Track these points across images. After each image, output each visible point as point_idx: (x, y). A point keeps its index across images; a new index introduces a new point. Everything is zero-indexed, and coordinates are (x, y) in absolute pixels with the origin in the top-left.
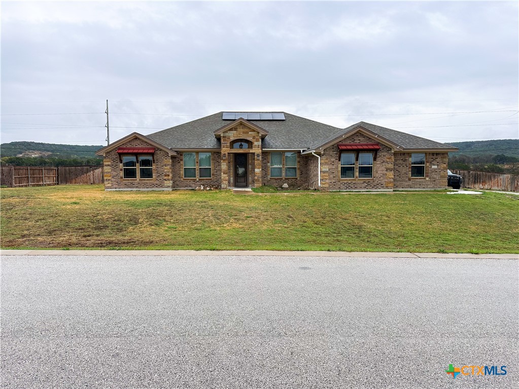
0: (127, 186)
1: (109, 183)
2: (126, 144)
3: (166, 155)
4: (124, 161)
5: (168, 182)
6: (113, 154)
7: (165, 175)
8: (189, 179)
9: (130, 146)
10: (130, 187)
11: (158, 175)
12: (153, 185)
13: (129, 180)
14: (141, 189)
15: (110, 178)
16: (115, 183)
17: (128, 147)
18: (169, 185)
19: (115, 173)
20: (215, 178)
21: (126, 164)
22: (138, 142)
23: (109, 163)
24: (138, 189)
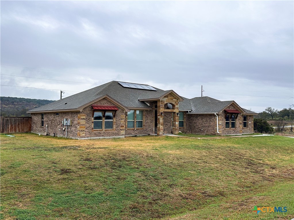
0: (96, 135)
1: (83, 133)
2: (97, 102)
3: (122, 112)
4: (95, 116)
5: (123, 131)
6: (87, 110)
7: (121, 127)
8: (130, 129)
9: (100, 104)
10: (98, 136)
11: (117, 126)
12: (114, 134)
13: (98, 130)
14: (105, 137)
15: (84, 129)
16: (87, 133)
17: (98, 105)
18: (123, 133)
19: (88, 125)
20: (145, 128)
21: (96, 118)
22: (105, 101)
23: (84, 117)
24: (104, 137)
